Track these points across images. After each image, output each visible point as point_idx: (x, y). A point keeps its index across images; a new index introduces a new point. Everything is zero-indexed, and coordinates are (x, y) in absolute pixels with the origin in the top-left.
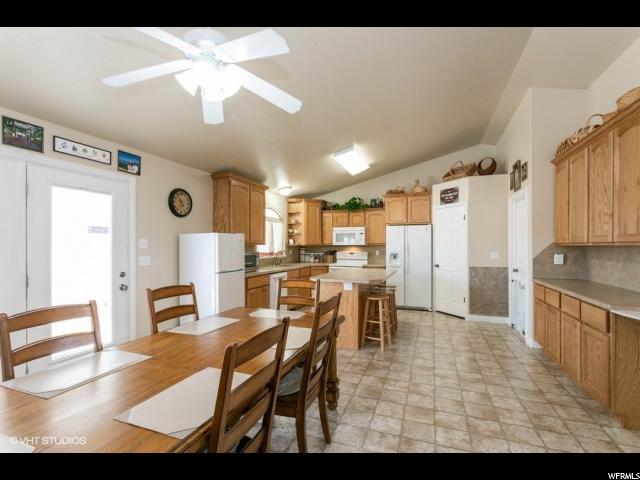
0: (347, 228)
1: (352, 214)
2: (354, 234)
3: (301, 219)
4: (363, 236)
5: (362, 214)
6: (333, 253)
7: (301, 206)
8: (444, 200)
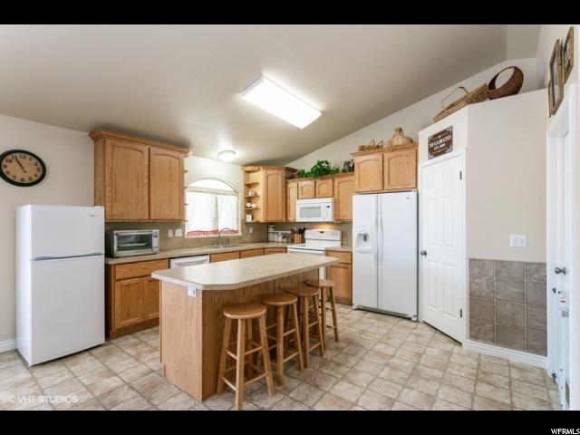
0: (313, 200)
1: (319, 182)
2: (320, 208)
3: (260, 191)
4: (330, 209)
5: (330, 181)
6: (302, 232)
7: (259, 176)
8: (434, 152)
